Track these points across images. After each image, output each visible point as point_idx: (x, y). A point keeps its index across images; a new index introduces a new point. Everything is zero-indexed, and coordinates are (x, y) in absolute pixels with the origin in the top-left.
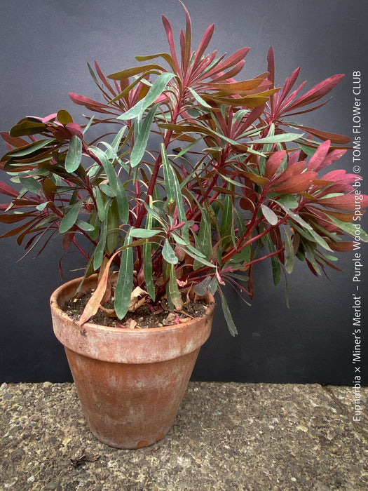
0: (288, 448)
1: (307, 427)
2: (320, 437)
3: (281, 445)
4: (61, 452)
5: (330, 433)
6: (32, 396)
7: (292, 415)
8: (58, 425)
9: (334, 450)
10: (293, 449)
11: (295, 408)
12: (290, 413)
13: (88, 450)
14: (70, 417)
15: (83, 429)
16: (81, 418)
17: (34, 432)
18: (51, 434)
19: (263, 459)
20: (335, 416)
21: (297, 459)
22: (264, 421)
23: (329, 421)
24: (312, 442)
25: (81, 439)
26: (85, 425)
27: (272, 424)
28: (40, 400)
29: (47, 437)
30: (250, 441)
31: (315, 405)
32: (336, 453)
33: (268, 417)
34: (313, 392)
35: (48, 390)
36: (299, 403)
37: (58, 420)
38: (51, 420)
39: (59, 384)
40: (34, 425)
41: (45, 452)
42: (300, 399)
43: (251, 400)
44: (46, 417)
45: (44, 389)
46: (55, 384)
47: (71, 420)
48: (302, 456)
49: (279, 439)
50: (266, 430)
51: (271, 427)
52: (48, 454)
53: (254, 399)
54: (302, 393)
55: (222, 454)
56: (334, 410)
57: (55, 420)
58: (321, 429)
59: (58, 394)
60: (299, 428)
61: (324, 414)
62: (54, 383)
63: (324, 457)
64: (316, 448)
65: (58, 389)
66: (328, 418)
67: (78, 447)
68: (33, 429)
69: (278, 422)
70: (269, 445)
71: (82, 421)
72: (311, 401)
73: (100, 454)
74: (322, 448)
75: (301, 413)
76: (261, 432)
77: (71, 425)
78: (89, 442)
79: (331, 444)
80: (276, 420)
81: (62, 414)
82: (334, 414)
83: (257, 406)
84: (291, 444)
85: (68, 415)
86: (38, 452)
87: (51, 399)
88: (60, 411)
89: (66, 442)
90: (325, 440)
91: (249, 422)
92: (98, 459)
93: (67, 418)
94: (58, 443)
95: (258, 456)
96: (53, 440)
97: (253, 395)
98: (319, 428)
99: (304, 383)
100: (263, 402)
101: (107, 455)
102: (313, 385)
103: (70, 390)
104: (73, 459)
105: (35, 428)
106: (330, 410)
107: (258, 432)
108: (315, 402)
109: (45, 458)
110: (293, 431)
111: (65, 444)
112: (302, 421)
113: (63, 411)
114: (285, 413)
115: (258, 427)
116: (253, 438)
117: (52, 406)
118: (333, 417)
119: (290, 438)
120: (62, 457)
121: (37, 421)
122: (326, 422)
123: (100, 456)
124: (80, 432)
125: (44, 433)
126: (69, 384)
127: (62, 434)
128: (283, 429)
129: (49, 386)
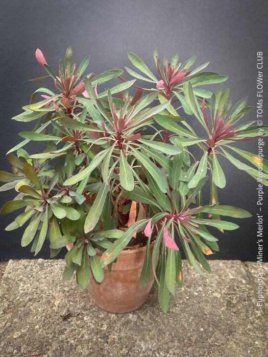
0: (204, 309)
1: (221, 294)
2: (228, 301)
3: (199, 307)
4: (54, 310)
5: (236, 299)
6: (31, 270)
7: (213, 285)
8: (51, 292)
9: (234, 311)
10: (207, 309)
11: (216, 280)
12: (211, 283)
13: (71, 309)
14: (58, 286)
15: (67, 294)
16: (66, 286)
17: (35, 296)
18: (46, 298)
19: (185, 316)
20: (244, 285)
21: (208, 316)
22: (192, 289)
23: (238, 290)
24: (221, 305)
25: (66, 302)
26: (68, 292)
27: (196, 292)
28: (37, 273)
29: (44, 300)
30: (179, 304)
31: (232, 277)
32: (235, 313)
33: (195, 287)
34: (233, 267)
35: (42, 265)
36: (220, 276)
37: (50, 288)
38: (46, 288)
39: (49, 260)
40: (35, 291)
41: (44, 310)
42: (222, 272)
43: (186, 273)
44: (43, 285)
45: (39, 264)
46: (47, 260)
47: (59, 288)
48: (212, 314)
49: (199, 303)
50: (191, 296)
51: (196, 294)
52: (46, 311)
53: (188, 272)
54: (224, 268)
55: (159, 312)
56: (244, 281)
57: (48, 288)
58: (230, 296)
59: (49, 268)
60: (215, 294)
61: (236, 284)
62: (45, 259)
63: (226, 315)
64: (222, 309)
65: (49, 265)
66: (238, 287)
67: (65, 307)
68: (35, 294)
69: (201, 290)
70: (191, 307)
71: (66, 289)
72: (230, 274)
73: (79, 311)
74: (227, 309)
75: (219, 284)
76: (187, 298)
77: (59, 292)
78: (71, 303)
79: (234, 306)
80: (200, 288)
81: (53, 284)
82: (243, 284)
83: (189, 278)
84: (207, 306)
85: (57, 284)
86: (40, 310)
87: (44, 272)
88: (51, 281)
89: (57, 303)
90: (231, 303)
91: (181, 290)
92: (78, 315)
93: (56, 286)
94: (51, 304)
95: (182, 314)
96: (49, 302)
97: (188, 269)
98: (229, 295)
99: (228, 260)
100: (194, 275)
101: (83, 312)
102: (235, 261)
103: (57, 265)
104: (62, 315)
105: (36, 294)
106: (241, 281)
107: (185, 297)
108: (232, 275)
109: (44, 314)
110: (210, 297)
111: (56, 305)
112: (219, 290)
113: (53, 281)
114: (208, 283)
115: (186, 294)
116: (181, 302)
117: (46, 278)
118: (241, 286)
119: (207, 301)
120: (55, 314)
121: (37, 288)
122: (236, 290)
123: (79, 314)
124: (66, 296)
125: (42, 296)
126: (56, 260)
127: (54, 298)
128: (203, 295)
129: (43, 262)
